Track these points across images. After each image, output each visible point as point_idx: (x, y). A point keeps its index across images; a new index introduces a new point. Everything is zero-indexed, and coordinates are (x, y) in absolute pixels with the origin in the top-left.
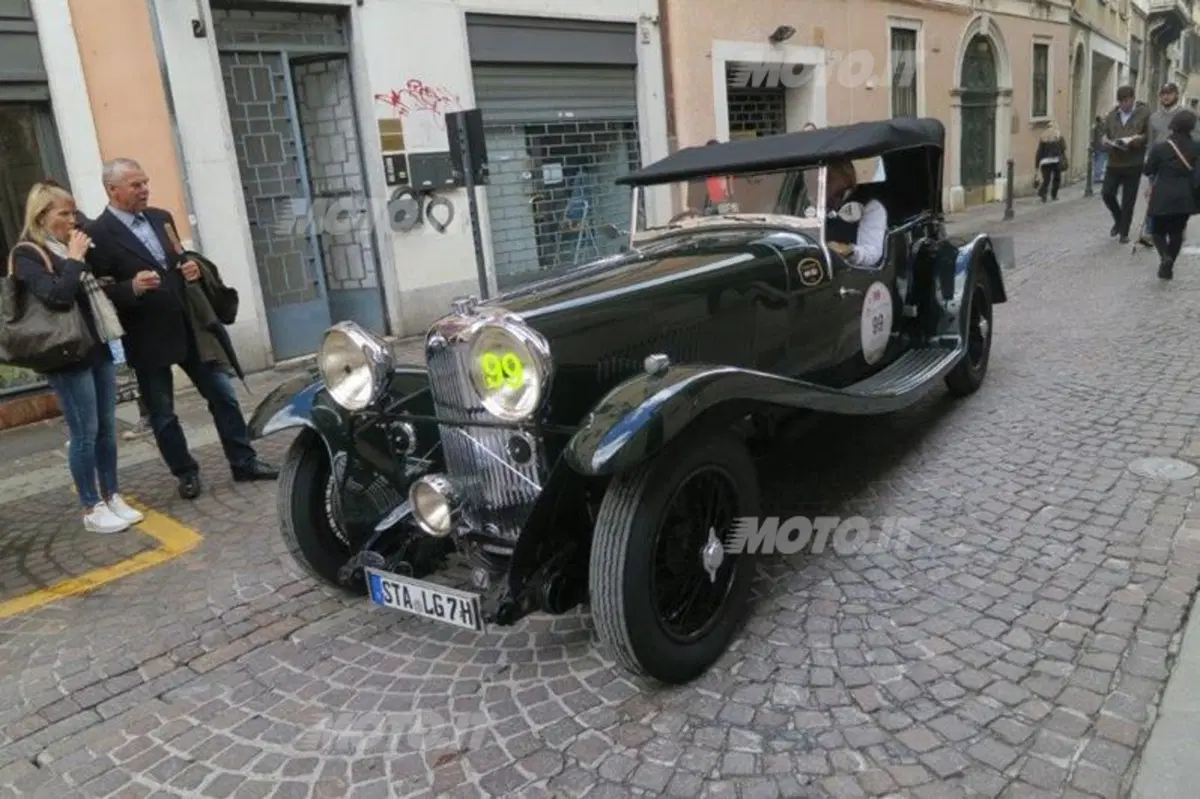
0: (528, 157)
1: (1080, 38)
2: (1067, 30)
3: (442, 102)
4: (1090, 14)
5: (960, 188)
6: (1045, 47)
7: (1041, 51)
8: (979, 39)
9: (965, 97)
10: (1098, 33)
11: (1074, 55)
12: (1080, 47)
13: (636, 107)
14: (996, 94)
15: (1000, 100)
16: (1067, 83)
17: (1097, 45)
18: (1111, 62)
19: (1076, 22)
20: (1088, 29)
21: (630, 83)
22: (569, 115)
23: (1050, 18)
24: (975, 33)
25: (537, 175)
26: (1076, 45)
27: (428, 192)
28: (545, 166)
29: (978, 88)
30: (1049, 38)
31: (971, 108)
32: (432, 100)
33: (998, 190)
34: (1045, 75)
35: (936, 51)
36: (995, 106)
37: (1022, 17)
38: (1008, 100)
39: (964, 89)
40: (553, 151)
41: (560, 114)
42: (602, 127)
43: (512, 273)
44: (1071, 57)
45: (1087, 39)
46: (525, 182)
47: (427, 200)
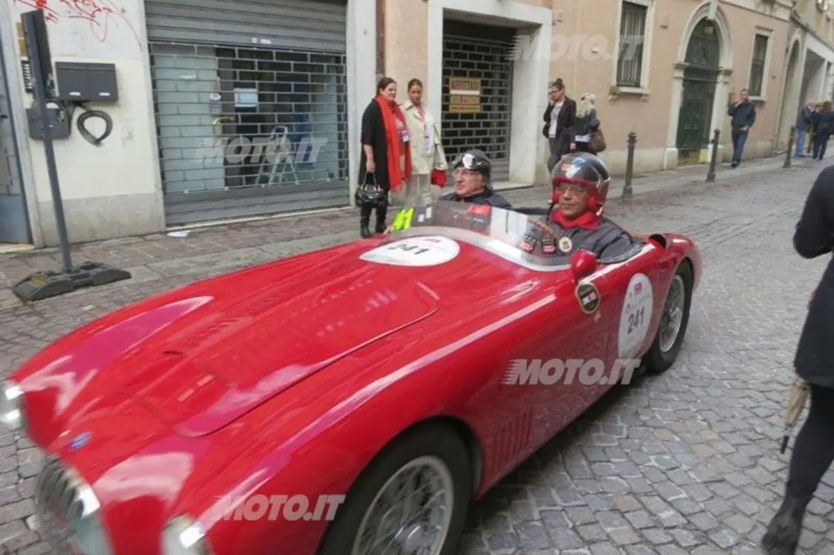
0: (218, 79)
1: (797, 35)
2: (787, 26)
3: (104, 13)
4: (808, 17)
5: (675, 150)
6: (766, 38)
7: (761, 41)
8: (705, 23)
9: (688, 71)
10: (814, 34)
11: (790, 49)
12: (796, 43)
13: (344, 43)
14: (717, 73)
15: (720, 78)
16: (781, 72)
17: (811, 44)
18: (822, 60)
19: (795, 20)
20: (805, 29)
21: (339, 18)
22: (266, 42)
23: (773, 14)
24: (701, 17)
25: (227, 97)
26: (792, 42)
27: (78, 103)
28: (237, 90)
29: (702, 64)
30: (771, 31)
31: (691, 81)
32: (90, 9)
33: (707, 154)
34: (763, 62)
35: (665, 27)
36: (715, 83)
37: (748, 10)
38: (727, 79)
39: (688, 64)
40: (243, 75)
41: (254, 40)
42: (304, 57)
43: (186, 191)
44: (787, 50)
45: (804, 37)
46: (212, 103)
47: (78, 112)
